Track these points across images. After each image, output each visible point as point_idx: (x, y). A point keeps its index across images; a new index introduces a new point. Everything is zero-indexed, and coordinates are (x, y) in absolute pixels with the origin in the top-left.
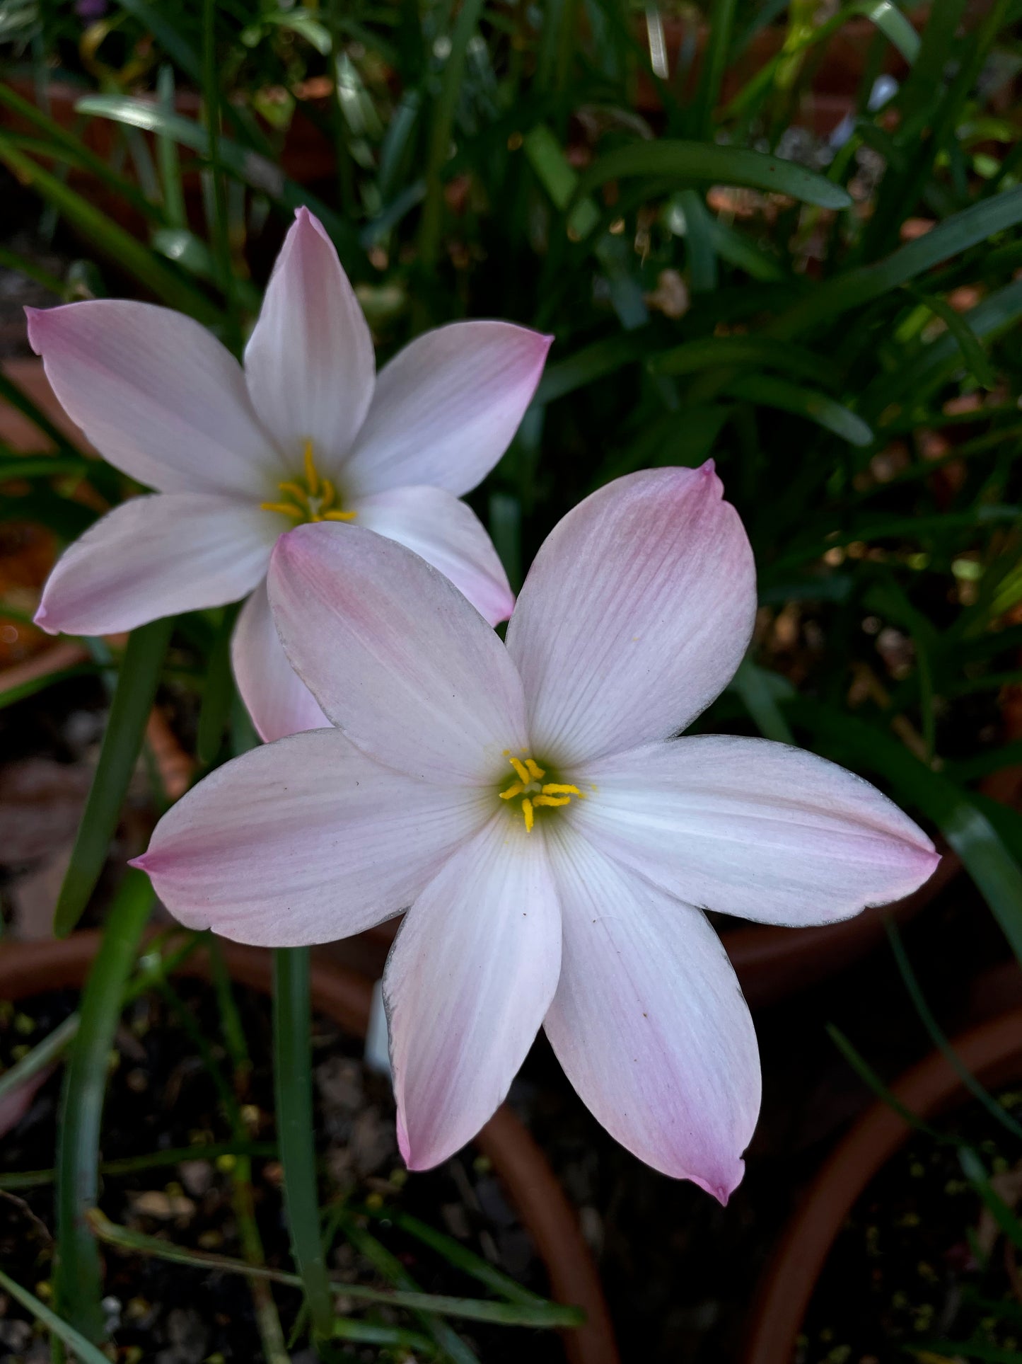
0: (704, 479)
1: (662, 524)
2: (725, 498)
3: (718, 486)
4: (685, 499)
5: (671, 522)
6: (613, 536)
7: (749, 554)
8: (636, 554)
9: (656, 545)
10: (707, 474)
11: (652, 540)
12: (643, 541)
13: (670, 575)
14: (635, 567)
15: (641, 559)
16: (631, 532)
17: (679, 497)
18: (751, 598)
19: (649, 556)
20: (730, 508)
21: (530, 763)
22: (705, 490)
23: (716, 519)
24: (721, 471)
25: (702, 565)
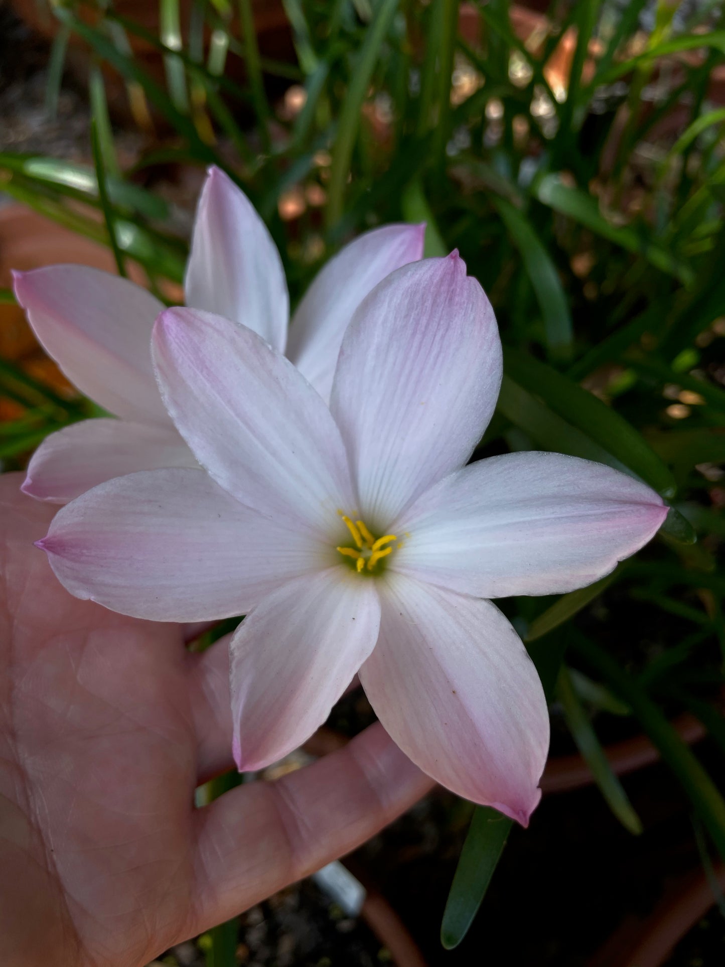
0: (452, 263)
1: (428, 304)
2: (469, 273)
3: (463, 266)
4: (442, 280)
5: (434, 302)
6: (396, 318)
7: (490, 310)
8: (414, 334)
9: (428, 324)
10: (454, 258)
11: (424, 321)
12: (417, 322)
13: (441, 348)
14: (416, 344)
15: (418, 336)
16: (407, 316)
17: (436, 279)
18: (497, 345)
19: (424, 334)
20: (473, 280)
21: (359, 523)
22: (454, 272)
23: (465, 294)
24: (463, 255)
25: (462, 333)
